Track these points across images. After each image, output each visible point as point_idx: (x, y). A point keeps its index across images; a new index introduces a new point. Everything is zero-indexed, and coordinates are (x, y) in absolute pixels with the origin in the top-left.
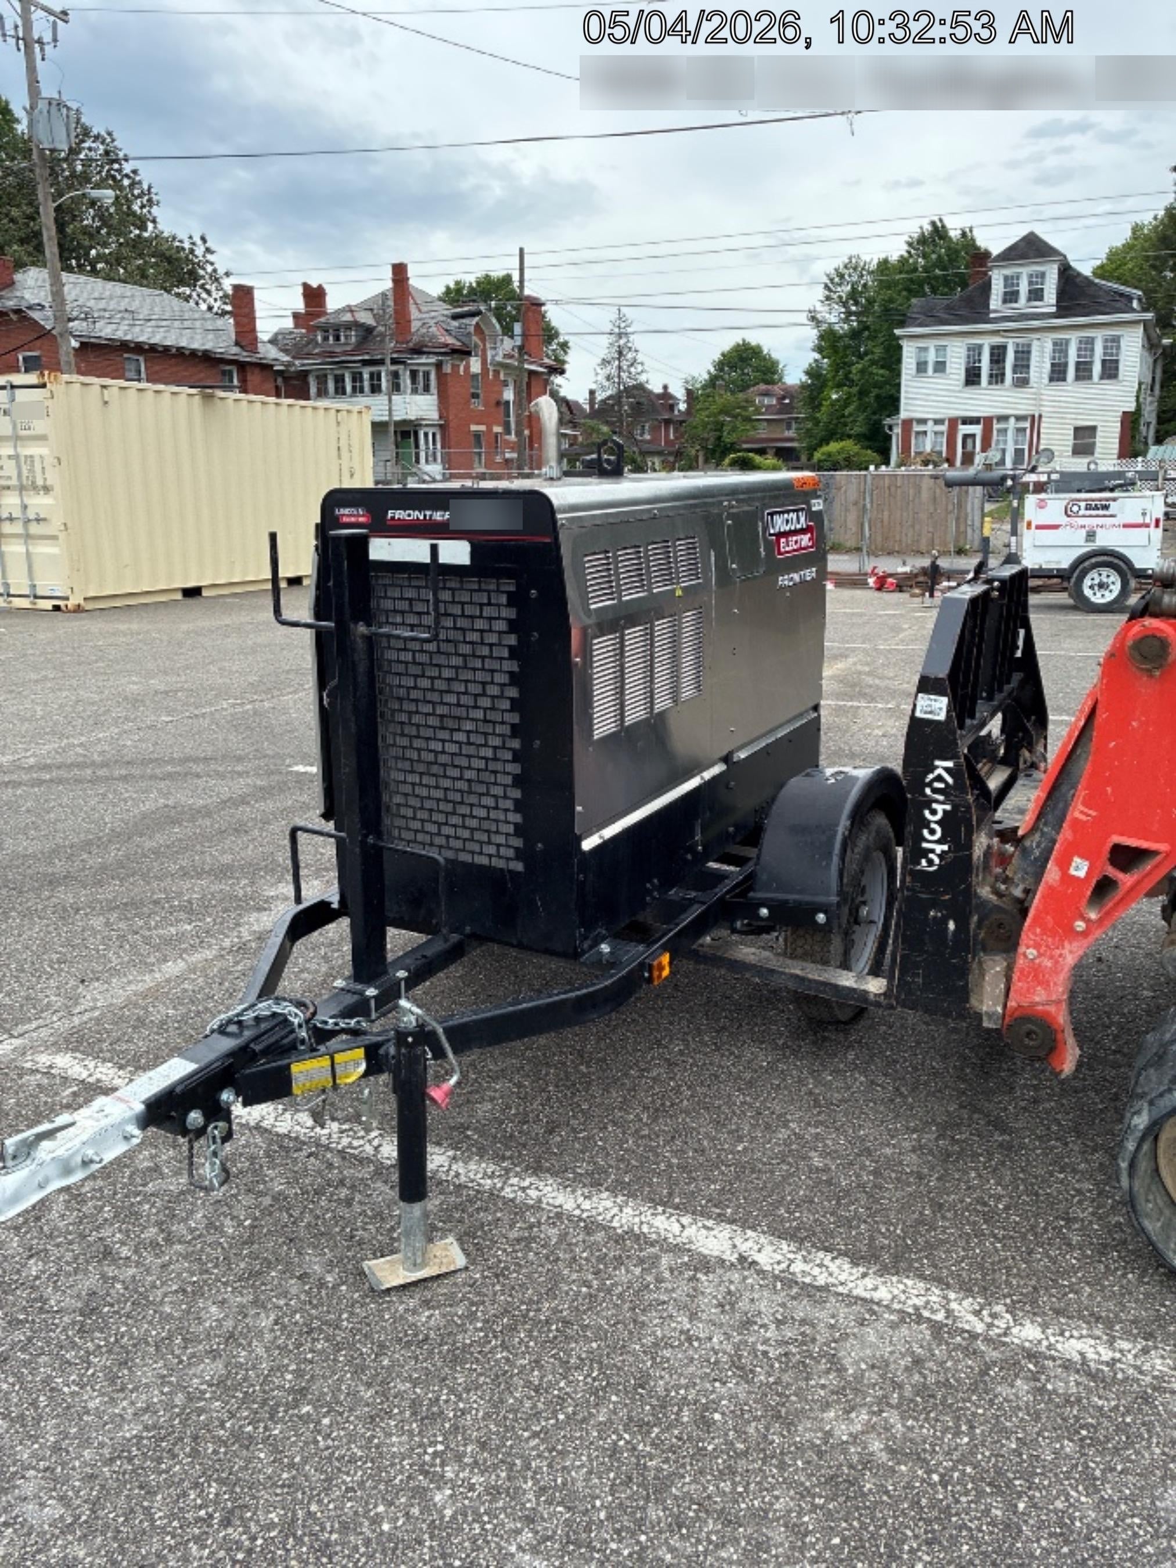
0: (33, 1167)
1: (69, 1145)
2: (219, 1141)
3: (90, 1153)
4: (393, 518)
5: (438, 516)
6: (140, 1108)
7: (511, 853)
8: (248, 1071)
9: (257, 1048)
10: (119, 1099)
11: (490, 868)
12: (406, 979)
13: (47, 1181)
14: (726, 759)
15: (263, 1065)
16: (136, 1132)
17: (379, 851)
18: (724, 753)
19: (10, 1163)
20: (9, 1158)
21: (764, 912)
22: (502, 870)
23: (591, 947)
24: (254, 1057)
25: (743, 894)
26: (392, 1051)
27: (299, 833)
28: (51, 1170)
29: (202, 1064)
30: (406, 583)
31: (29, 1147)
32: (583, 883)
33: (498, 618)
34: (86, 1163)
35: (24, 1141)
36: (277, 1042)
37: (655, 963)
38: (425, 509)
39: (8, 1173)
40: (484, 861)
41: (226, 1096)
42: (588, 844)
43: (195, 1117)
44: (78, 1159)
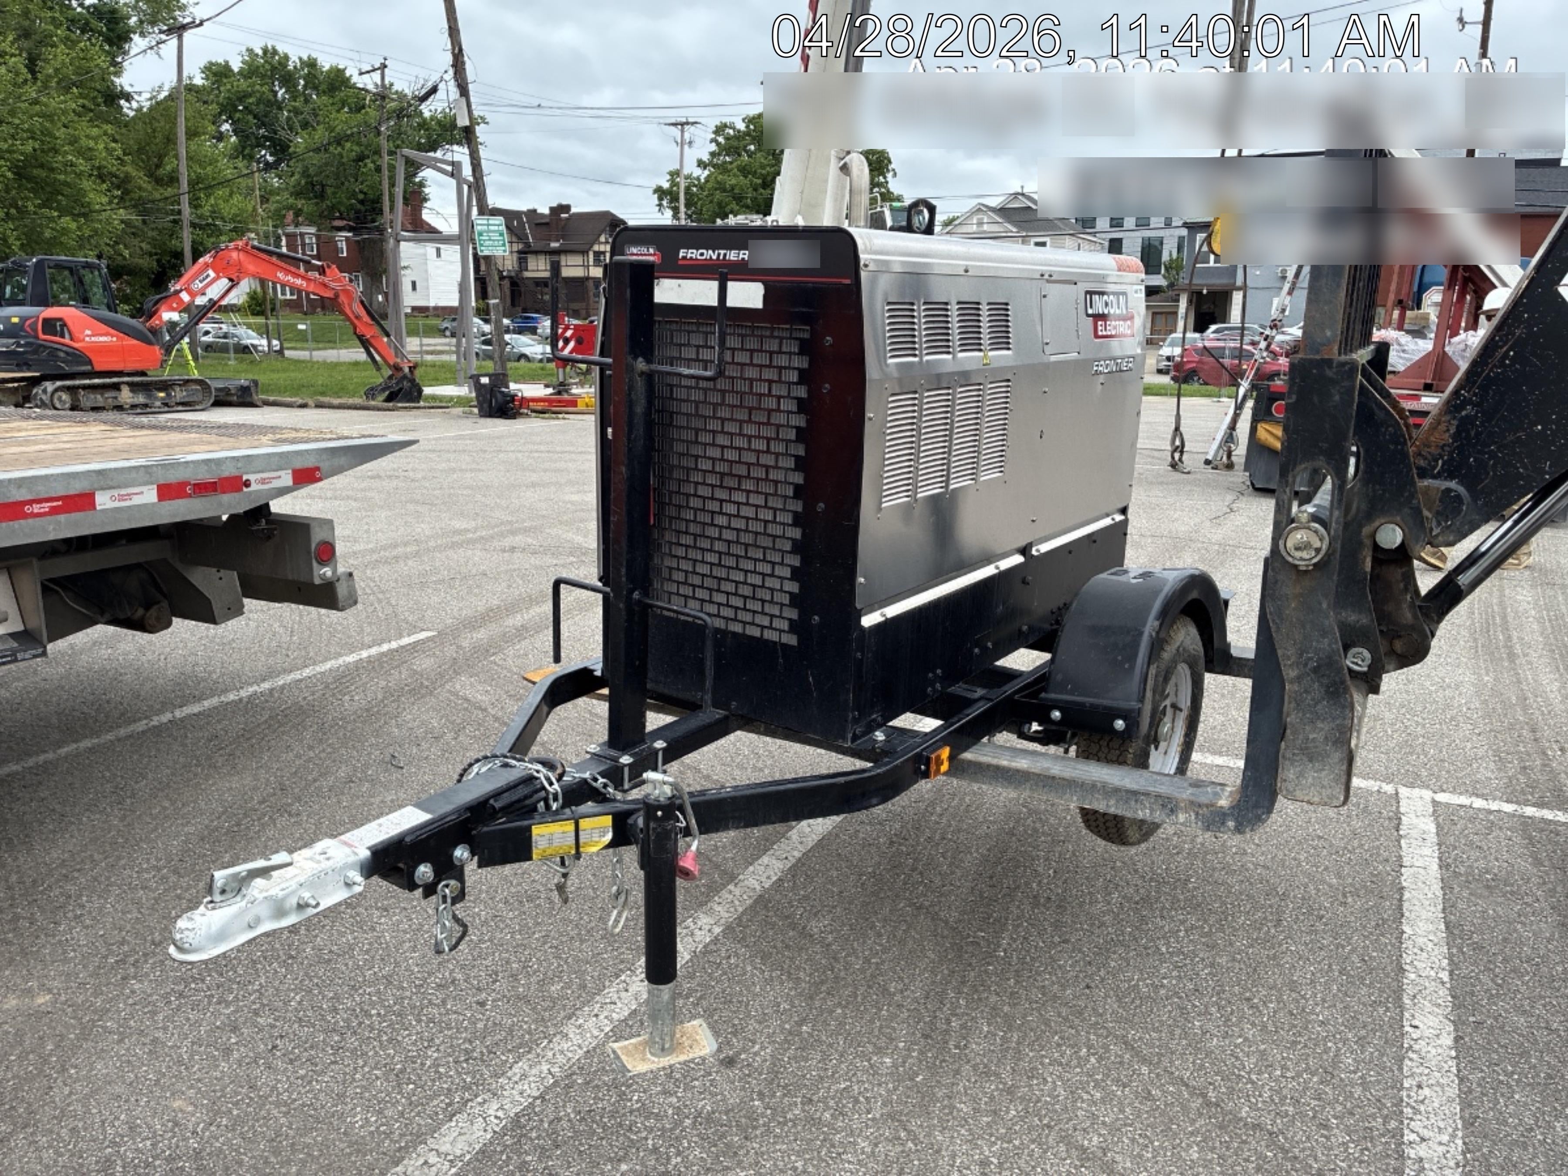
0: (243, 904)
1: (284, 886)
2: (449, 900)
3: (306, 895)
4: (684, 258)
5: (732, 255)
6: (365, 854)
7: (785, 625)
8: (485, 829)
9: (498, 805)
10: (345, 843)
11: (760, 641)
12: (664, 750)
13: (258, 921)
14: (1024, 551)
15: (501, 823)
16: (359, 879)
17: (646, 608)
18: (1022, 543)
19: (217, 898)
20: (216, 891)
21: (1056, 714)
22: (775, 643)
23: (864, 734)
24: (494, 814)
25: (1035, 695)
26: (641, 822)
27: (562, 586)
28: (263, 910)
29: (436, 815)
30: (695, 329)
31: (239, 885)
32: (862, 660)
33: (789, 368)
34: (301, 906)
35: (235, 876)
36: (519, 801)
37: (933, 756)
38: (719, 249)
39: (214, 909)
40: (755, 632)
41: (461, 853)
42: (869, 620)
43: (425, 871)
44: (294, 901)
